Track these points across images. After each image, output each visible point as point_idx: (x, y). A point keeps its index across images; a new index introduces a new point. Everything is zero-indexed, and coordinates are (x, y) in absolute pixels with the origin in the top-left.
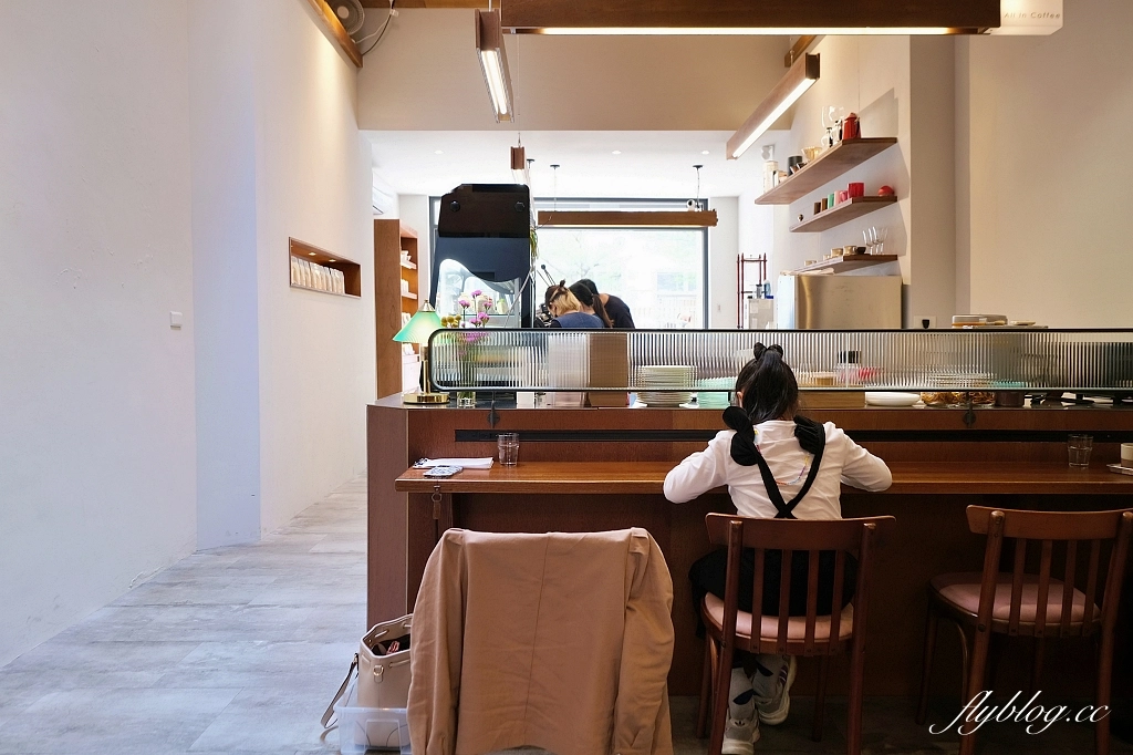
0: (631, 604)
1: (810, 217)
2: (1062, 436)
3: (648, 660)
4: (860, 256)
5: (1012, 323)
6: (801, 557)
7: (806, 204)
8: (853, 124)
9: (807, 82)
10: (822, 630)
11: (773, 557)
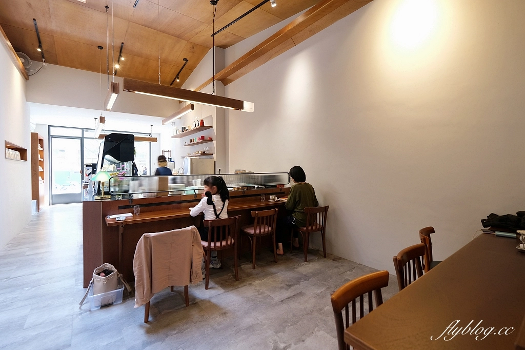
0: (193, 244)
1: (189, 143)
2: (259, 195)
3: (198, 257)
4: (204, 154)
5: (247, 172)
6: (224, 227)
7: (187, 139)
8: (202, 122)
9: (191, 110)
10: (224, 243)
11: (218, 228)
